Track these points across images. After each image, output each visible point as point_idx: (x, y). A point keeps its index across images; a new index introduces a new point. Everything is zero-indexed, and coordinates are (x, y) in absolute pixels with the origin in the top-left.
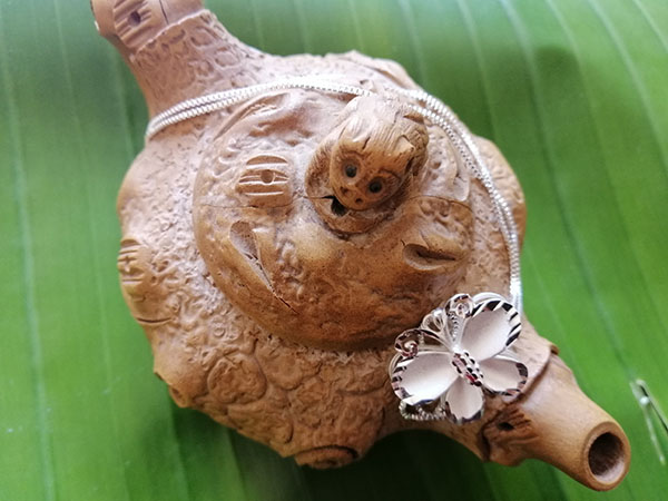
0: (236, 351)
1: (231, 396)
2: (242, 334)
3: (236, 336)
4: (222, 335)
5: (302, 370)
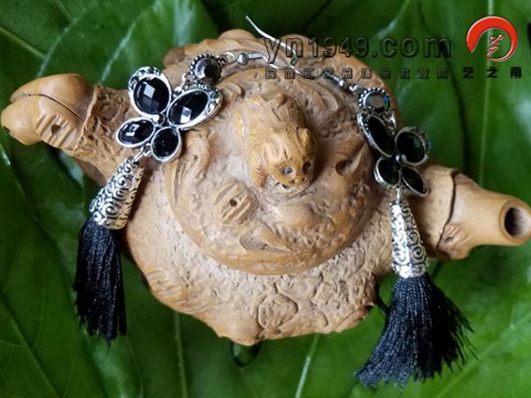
0: (266, 297)
1: (278, 322)
2: (264, 286)
3: (261, 289)
4: (252, 293)
5: (313, 283)
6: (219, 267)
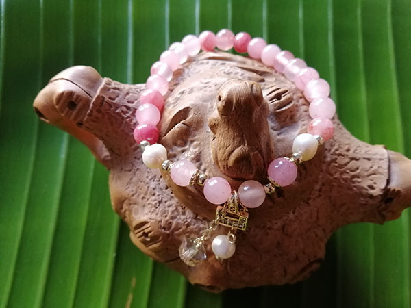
6: (195, 218)
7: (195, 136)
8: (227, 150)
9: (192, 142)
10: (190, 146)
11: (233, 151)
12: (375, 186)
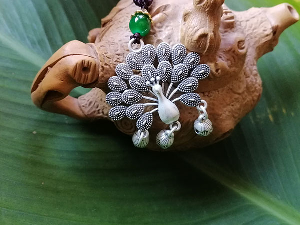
7: (170, 23)
8: (195, 29)
9: (167, 27)
10: (165, 29)
11: (199, 30)
12: (266, 29)
